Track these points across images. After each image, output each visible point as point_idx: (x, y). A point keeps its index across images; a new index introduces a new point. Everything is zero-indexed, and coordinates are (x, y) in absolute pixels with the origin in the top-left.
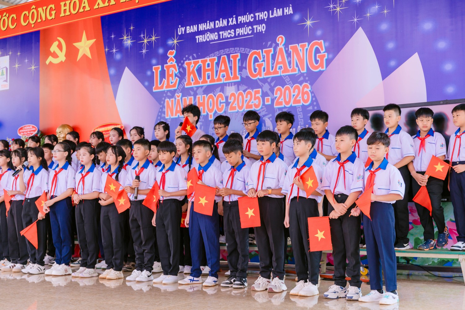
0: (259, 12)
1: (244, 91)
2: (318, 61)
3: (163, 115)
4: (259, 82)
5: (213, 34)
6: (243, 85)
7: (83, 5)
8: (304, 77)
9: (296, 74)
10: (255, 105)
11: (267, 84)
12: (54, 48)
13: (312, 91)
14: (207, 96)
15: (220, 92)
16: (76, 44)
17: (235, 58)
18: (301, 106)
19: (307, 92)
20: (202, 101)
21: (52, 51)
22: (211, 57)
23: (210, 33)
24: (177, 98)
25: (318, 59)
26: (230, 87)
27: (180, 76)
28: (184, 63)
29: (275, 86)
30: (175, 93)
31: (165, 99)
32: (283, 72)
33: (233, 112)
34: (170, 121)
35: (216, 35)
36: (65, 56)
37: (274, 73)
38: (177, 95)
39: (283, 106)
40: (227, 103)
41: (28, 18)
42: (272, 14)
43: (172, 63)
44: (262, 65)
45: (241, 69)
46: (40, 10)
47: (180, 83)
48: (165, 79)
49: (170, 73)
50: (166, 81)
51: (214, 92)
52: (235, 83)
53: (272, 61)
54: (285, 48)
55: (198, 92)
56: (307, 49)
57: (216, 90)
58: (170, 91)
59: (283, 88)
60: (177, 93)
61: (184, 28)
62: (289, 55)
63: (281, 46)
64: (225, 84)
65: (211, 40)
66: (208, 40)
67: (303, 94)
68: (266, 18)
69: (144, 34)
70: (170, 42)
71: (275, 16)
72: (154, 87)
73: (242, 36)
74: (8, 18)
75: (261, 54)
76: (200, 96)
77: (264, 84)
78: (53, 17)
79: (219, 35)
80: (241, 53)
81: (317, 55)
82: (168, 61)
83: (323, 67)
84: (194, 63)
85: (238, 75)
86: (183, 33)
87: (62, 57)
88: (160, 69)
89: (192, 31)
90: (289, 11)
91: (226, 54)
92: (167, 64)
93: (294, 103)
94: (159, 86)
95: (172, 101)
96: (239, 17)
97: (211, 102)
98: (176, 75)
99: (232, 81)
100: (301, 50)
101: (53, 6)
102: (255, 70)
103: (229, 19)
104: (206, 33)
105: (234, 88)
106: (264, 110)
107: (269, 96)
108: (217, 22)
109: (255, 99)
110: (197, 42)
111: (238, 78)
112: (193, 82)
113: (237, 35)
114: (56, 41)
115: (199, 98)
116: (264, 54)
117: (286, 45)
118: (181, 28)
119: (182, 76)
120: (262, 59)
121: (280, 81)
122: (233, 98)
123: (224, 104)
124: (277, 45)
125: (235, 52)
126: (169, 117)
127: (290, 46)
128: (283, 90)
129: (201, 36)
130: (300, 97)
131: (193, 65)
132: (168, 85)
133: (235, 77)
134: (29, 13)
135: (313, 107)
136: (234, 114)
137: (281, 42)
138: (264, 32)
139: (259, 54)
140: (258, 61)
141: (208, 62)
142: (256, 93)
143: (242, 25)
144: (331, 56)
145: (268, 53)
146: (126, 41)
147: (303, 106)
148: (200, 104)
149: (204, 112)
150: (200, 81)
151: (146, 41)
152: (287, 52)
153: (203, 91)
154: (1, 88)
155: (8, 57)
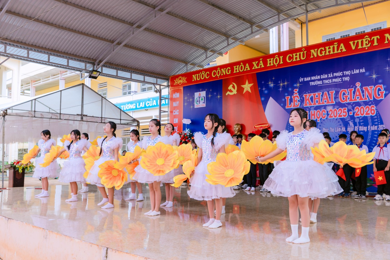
0: (346, 71)
1: (338, 109)
2: (380, 95)
4: (346, 104)
5: (319, 81)
6: (337, 106)
7: (246, 68)
8: (372, 102)
9: (367, 101)
10: (344, 115)
12: (230, 87)
13: (376, 109)
14: (316, 111)
15: (324, 109)
16: (243, 86)
17: (332, 93)
18: (370, 116)
19: (373, 110)
20: (313, 113)
21: (229, 89)
25: (380, 93)
26: (329, 107)
28: (303, 95)
29: (355, 106)
32: (360, 100)
33: (331, 119)
35: (321, 82)
36: (237, 91)
37: (354, 100)
39: (360, 116)
40: (328, 114)
41: (216, 73)
42: (353, 72)
43: (296, 95)
44: (347, 96)
45: (335, 98)
46: (222, 70)
47: (301, 104)
48: (293, 102)
49: (295, 100)
50: (293, 104)
51: (320, 109)
52: (332, 105)
53: (353, 95)
54: (361, 88)
55: (311, 109)
56: (373, 89)
59: (360, 107)
61: (303, 78)
62: (363, 92)
64: (327, 105)
66: (317, 84)
67: (371, 110)
68: (349, 74)
69: (280, 81)
70: (295, 85)
71: (355, 73)
72: (286, 107)
73: (336, 82)
74: (205, 74)
75: (347, 91)
76: (312, 111)
77: (349, 105)
78: (230, 73)
79: (323, 82)
80: (335, 91)
81: (379, 92)
82: (294, 94)
84: (309, 95)
85: (333, 101)
86: (303, 81)
87: (235, 92)
88: (290, 98)
89: (307, 80)
90: (363, 70)
91: (327, 91)
92: (294, 95)
93: (366, 114)
94: (289, 106)
96: (334, 74)
97: (318, 113)
98: (299, 101)
99: (330, 104)
101: (230, 68)
102: (344, 99)
103: (329, 74)
104: (315, 81)
105: (332, 107)
106: (349, 118)
107: (351, 111)
108: (321, 76)
109: (344, 112)
110: (311, 85)
111: (334, 102)
112: (308, 104)
113: (333, 82)
114: (231, 84)
115: (312, 112)
116: (349, 91)
117: (361, 87)
119: (302, 101)
120: (347, 94)
121: (358, 104)
122: (331, 112)
123: (326, 115)
124: (356, 87)
125: (332, 90)
127: (363, 87)
129: (313, 82)
130: (369, 112)
131: (308, 96)
132: (294, 106)
133: (332, 102)
134: (216, 71)
135: (377, 116)
136: (332, 120)
137: (359, 86)
138: (348, 81)
139: (346, 91)
140: (345, 95)
141: (317, 95)
142: (344, 109)
143: (336, 77)
144: (387, 92)
145: (351, 91)
146: (270, 84)
147: (371, 116)
148: (312, 115)
149: (315, 118)
150: (312, 104)
151: (281, 85)
152: (362, 90)
153: (314, 109)
154: (201, 106)
155: (205, 92)
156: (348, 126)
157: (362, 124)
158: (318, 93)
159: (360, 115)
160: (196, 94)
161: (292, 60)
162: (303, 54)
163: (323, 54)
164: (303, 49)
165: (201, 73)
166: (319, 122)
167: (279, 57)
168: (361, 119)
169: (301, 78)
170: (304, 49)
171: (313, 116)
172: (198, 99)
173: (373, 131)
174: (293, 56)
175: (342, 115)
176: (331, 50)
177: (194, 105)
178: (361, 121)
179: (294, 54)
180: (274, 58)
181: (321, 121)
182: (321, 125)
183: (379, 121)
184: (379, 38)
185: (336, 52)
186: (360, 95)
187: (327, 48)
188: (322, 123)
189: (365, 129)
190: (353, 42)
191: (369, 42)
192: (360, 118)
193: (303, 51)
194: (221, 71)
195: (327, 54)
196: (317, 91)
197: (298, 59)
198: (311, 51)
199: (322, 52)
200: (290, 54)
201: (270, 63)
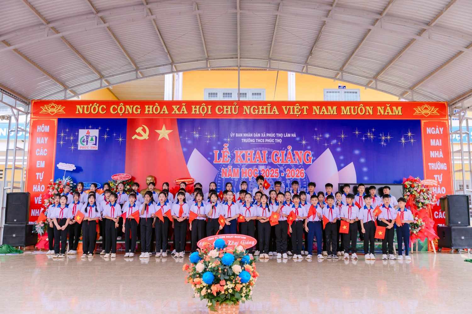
0: (278, 133)
1: (270, 169)
3: (220, 176)
4: (278, 165)
5: (252, 139)
6: (269, 166)
7: (163, 110)
8: (302, 166)
9: (297, 164)
10: (275, 176)
11: (282, 167)
12: (139, 130)
13: (305, 172)
14: (248, 169)
15: (256, 168)
16: (157, 131)
17: (265, 152)
19: (303, 173)
20: (245, 171)
21: (138, 132)
23: (250, 139)
24: (229, 168)
25: (308, 159)
26: (262, 166)
27: (231, 157)
28: (234, 151)
29: (287, 168)
31: (221, 167)
32: (291, 162)
35: (254, 140)
36: (148, 136)
37: (286, 162)
39: (291, 178)
41: (117, 109)
42: (285, 135)
43: (226, 150)
44: (280, 158)
45: (268, 158)
46: (128, 107)
47: (231, 161)
49: (225, 155)
50: (222, 159)
51: (252, 168)
52: (264, 165)
53: (285, 157)
54: (292, 152)
55: (242, 166)
56: (303, 154)
58: (225, 164)
62: (294, 155)
63: (290, 151)
64: (259, 165)
65: (251, 142)
66: (249, 142)
67: (301, 173)
68: (282, 136)
69: (208, 133)
70: (225, 140)
71: (287, 137)
72: (214, 161)
73: (269, 143)
74: (99, 107)
75: (280, 153)
78: (139, 112)
79: (256, 141)
80: (268, 151)
81: (308, 157)
83: (311, 163)
86: (234, 136)
87: (145, 136)
88: (218, 152)
89: (239, 136)
90: (294, 135)
91: (259, 150)
92: (223, 150)
93: (296, 177)
94: (217, 161)
95: (226, 169)
96: (267, 134)
97: (250, 172)
98: (229, 157)
99: (263, 163)
100: (300, 154)
101: (139, 107)
102: (276, 160)
103: (262, 134)
105: (264, 167)
107: (283, 172)
108: (254, 134)
109: (276, 173)
110: (243, 142)
111: (266, 162)
112: (239, 161)
113: (266, 142)
114: (140, 127)
115: (243, 169)
116: (281, 153)
117: (293, 150)
119: (233, 157)
120: (280, 155)
121: (289, 166)
122: (263, 171)
124: (288, 150)
125: (265, 150)
126: (224, 177)
128: (291, 170)
129: (245, 139)
130: (299, 175)
131: (240, 153)
132: (223, 161)
133: (265, 162)
134: (118, 107)
135: (306, 179)
137: (290, 149)
138: (281, 143)
139: (278, 153)
140: (278, 156)
141: (249, 153)
142: (276, 170)
143: (269, 138)
144: (314, 158)
145: (283, 153)
146: (195, 134)
147: (301, 179)
148: (244, 173)
149: (246, 176)
150: (244, 161)
151: (209, 137)
152: (293, 154)
153: (246, 166)
154: (90, 149)
155: (98, 130)
158: (250, 151)
160: (80, 131)
161: (222, 112)
162: (235, 108)
163: (257, 113)
165: (91, 105)
166: (251, 180)
167: (206, 106)
169: (233, 133)
170: (236, 103)
171: (244, 175)
172: (85, 138)
174: (223, 108)
176: (265, 110)
177: (76, 146)
179: (225, 107)
180: (201, 106)
185: (269, 113)
186: (291, 158)
187: (260, 107)
188: (253, 182)
190: (285, 107)
191: (300, 110)
193: (235, 105)
194: (125, 108)
195: (260, 113)
196: (249, 149)
197: (229, 113)
198: (244, 106)
199: (256, 110)
200: (221, 106)
201: (195, 111)
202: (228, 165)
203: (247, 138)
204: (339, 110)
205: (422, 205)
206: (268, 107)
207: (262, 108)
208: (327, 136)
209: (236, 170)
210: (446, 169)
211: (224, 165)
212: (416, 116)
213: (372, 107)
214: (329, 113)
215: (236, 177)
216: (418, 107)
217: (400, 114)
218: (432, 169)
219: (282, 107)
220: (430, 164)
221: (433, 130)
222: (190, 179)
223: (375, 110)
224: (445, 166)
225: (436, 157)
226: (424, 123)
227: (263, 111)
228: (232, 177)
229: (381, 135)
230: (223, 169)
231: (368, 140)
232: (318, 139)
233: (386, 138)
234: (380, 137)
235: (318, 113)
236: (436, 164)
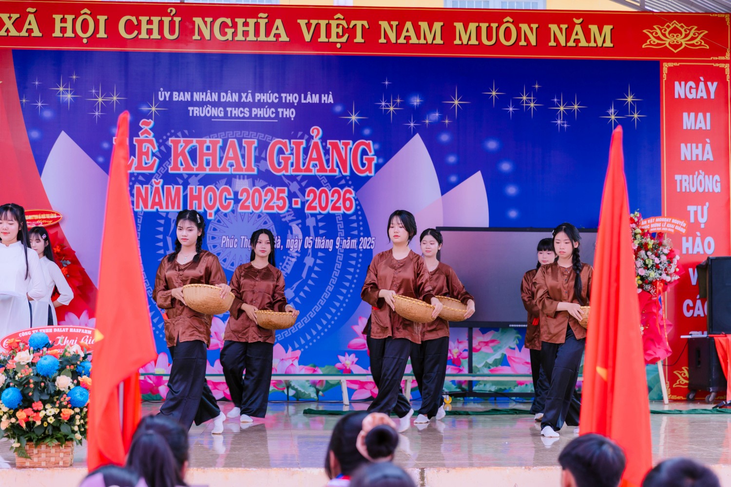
0: (287, 93)
1: (263, 188)
2: (365, 164)
4: (284, 179)
5: (216, 108)
6: (261, 180)
8: (347, 181)
9: (335, 176)
10: (278, 207)
11: (295, 183)
13: (356, 198)
14: (205, 187)
15: (226, 184)
17: (250, 145)
18: (342, 214)
19: (349, 199)
20: (197, 194)
22: (213, 138)
23: (212, 107)
24: (155, 186)
25: (364, 161)
26: (242, 180)
27: (160, 156)
28: (167, 139)
29: (307, 186)
30: (151, 178)
32: (318, 171)
33: (245, 213)
34: (142, 214)
35: (221, 111)
37: (306, 170)
38: (155, 181)
39: (317, 212)
40: (237, 201)
42: (305, 99)
43: (147, 137)
44: (289, 158)
45: (258, 159)
47: (160, 165)
48: (135, 157)
49: (144, 150)
50: (136, 160)
51: (216, 184)
52: (249, 176)
53: (303, 156)
54: (322, 143)
55: (190, 180)
56: (351, 149)
57: (219, 182)
58: (143, 175)
59: (318, 190)
60: (155, 178)
61: (169, 93)
62: (327, 152)
63: (317, 139)
64: (235, 176)
65: (213, 115)
66: (208, 115)
67: (345, 200)
68: (296, 101)
69: (97, 89)
70: (145, 109)
71: (309, 102)
73: (260, 118)
75: (289, 145)
76: (194, 187)
77: (292, 182)
79: (226, 112)
80: (258, 140)
81: (364, 157)
82: (140, 133)
83: (370, 172)
84: (184, 141)
85: (253, 166)
86: (167, 99)
89: (182, 98)
90: (328, 99)
91: (236, 138)
92: (139, 136)
93: (332, 209)
95: (147, 189)
96: (257, 94)
97: (211, 196)
98: (154, 154)
99: (244, 173)
100: (343, 148)
102: (279, 164)
103: (242, 94)
104: (205, 106)
105: (247, 183)
106: (291, 215)
107: (298, 197)
108: (222, 94)
110: (191, 115)
111: (253, 170)
112: (182, 167)
113: (253, 116)
115: (191, 189)
116: (292, 145)
117: (324, 139)
118: (163, 93)
119: (164, 156)
120: (289, 152)
121: (314, 182)
122: (245, 194)
123: (232, 201)
124: (311, 137)
125: (250, 137)
126: (140, 210)
127: (328, 141)
128: (318, 192)
129: (197, 108)
130: (340, 204)
131: (184, 145)
132: (139, 167)
133: (249, 168)
135: (358, 216)
136: (246, 215)
137: (317, 135)
138: (292, 119)
139: (285, 144)
140: (284, 153)
141: (208, 144)
142: (280, 192)
143: (261, 105)
145: (298, 145)
146: (63, 94)
147: (344, 215)
148: (193, 198)
149: (200, 207)
150: (195, 167)
151: (100, 100)
152: (324, 147)
153: (199, 181)
156: (289, 235)
157: (321, 232)
158: (211, 139)
159: (318, 210)
161: (136, 32)
162: (172, 23)
163: (229, 37)
164: (171, 11)
166: (213, 218)
167: (93, 15)
168: (321, 220)
169: (164, 91)
170: (174, 11)
171: (195, 202)
173: (348, 252)
174: (139, 22)
175: (275, 205)
176: (251, 29)
178: (321, 224)
179: (144, 19)
180: (77, 14)
181: (218, 218)
182: (218, 226)
183: (361, 229)
184: (367, 27)
185: (262, 37)
186: (319, 158)
187: (240, 21)
188: (219, 221)
189: (329, 244)
190: (306, 21)
191: (345, 31)
192: (319, 217)
193: (172, 14)
195: (240, 37)
196: (208, 134)
197: (156, 35)
198: (194, 19)
199: (227, 30)
200: (132, 15)
201: (63, 30)
202: (151, 176)
203: (202, 104)
204: (448, 33)
205: (640, 282)
206: (259, 20)
207: (246, 24)
208: (416, 101)
209: (173, 189)
210: (718, 190)
211: (141, 178)
212: (649, 52)
213: (535, 26)
214: (422, 41)
215: (173, 207)
216: (655, 27)
217: (608, 44)
218: (684, 190)
219: (299, 21)
220: (678, 177)
221: (691, 88)
222: (49, 213)
223: (543, 34)
224: (717, 181)
225: (694, 159)
226: (669, 68)
227: (246, 33)
228: (161, 207)
229: (556, 100)
230: (138, 189)
231: (522, 112)
232: (392, 109)
233: (568, 108)
234: (554, 105)
235: (393, 40)
236: (695, 177)
